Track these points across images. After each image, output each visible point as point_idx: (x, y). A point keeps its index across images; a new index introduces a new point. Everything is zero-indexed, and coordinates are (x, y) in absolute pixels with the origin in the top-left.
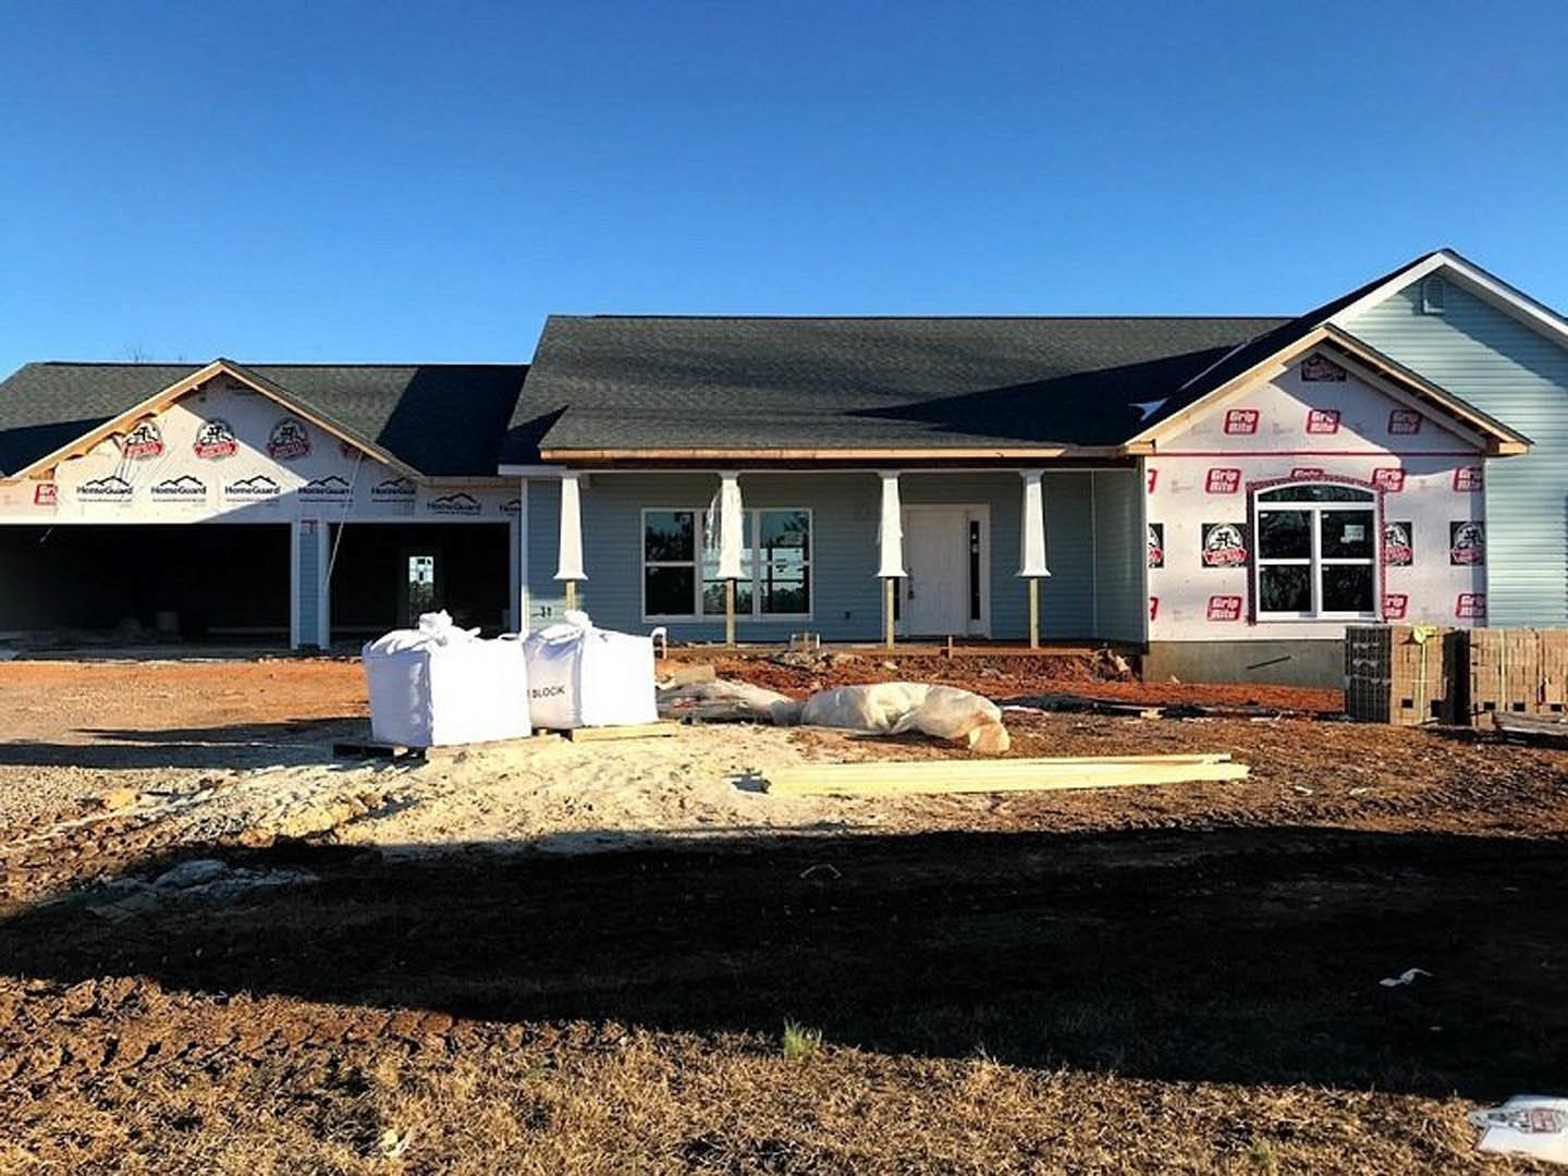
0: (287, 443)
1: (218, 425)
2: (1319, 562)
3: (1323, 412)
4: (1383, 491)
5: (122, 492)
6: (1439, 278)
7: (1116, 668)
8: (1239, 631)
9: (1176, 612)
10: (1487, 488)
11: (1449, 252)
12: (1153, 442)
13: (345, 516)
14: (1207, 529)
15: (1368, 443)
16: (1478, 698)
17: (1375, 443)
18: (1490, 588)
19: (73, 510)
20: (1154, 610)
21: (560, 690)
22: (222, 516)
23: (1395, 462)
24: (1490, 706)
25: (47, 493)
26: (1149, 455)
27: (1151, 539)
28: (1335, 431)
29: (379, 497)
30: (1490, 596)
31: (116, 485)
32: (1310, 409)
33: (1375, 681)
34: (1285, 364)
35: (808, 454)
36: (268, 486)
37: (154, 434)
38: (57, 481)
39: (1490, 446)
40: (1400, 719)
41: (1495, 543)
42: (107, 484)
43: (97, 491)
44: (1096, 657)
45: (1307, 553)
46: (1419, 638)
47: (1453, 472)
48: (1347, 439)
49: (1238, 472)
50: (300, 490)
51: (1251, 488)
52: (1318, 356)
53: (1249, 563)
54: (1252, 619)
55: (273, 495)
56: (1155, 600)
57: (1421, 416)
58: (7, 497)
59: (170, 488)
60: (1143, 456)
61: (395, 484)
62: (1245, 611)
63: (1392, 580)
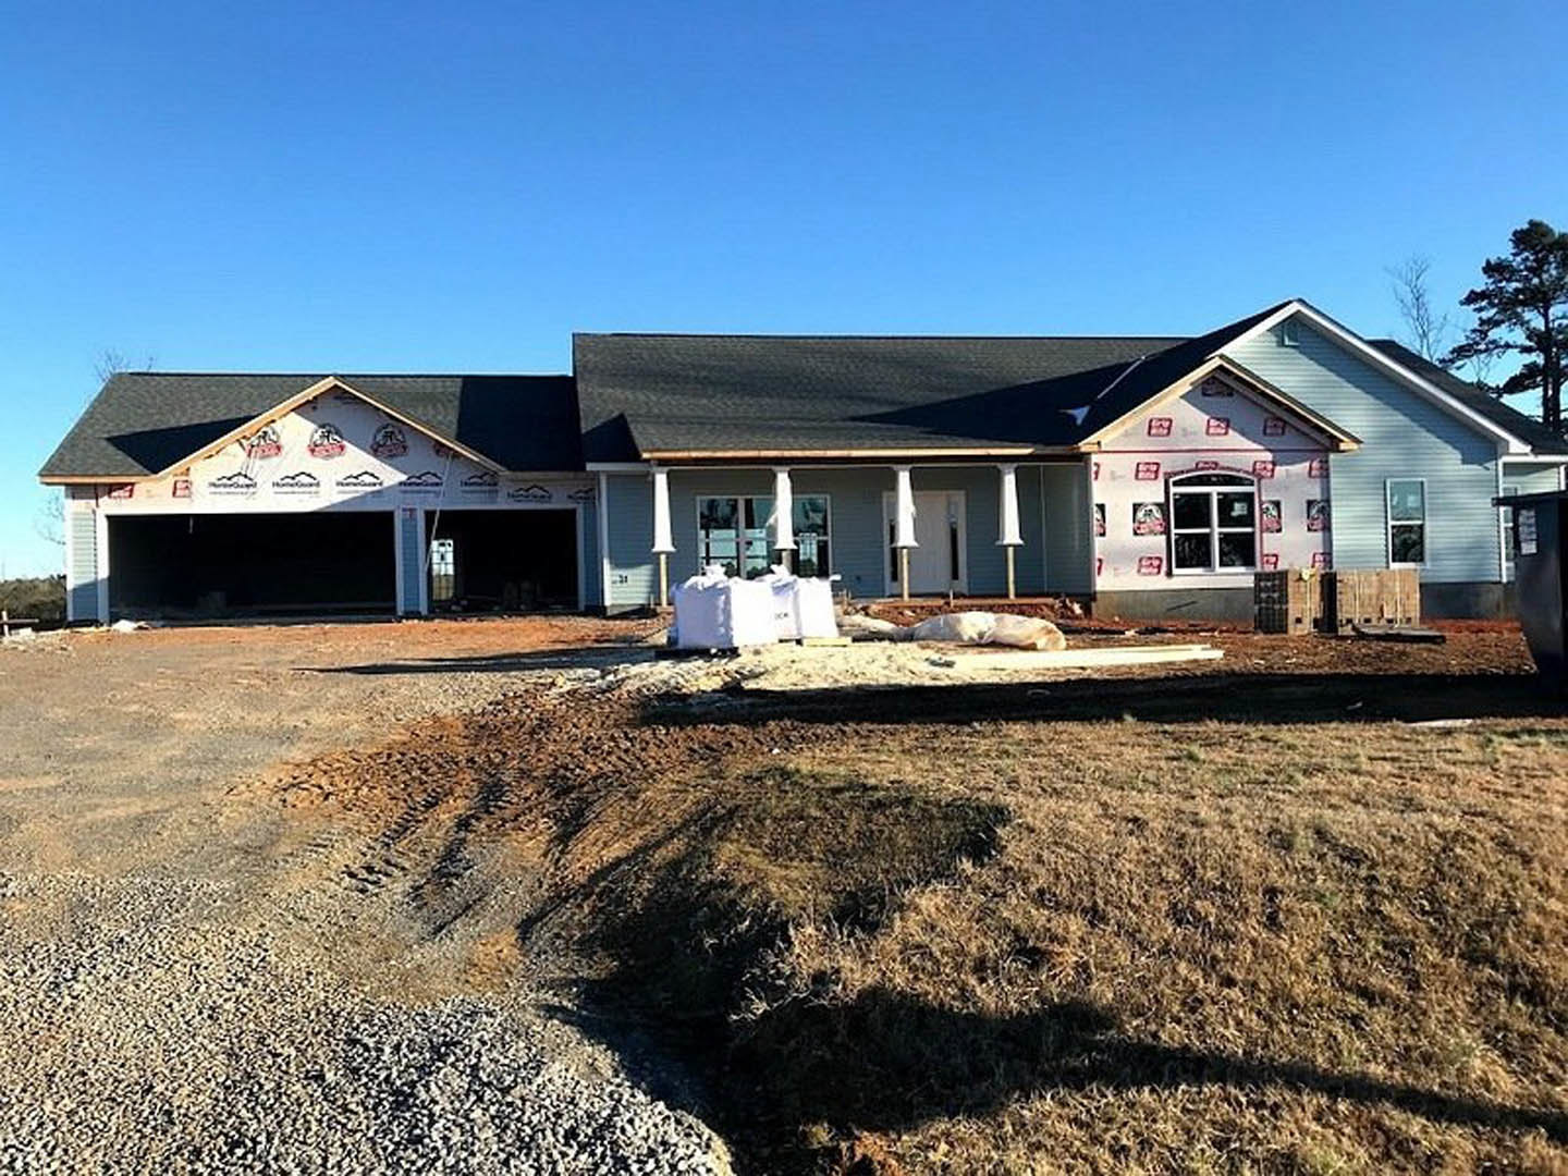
0: (387, 444)
1: (328, 429)
2: (1217, 531)
3: (1218, 419)
4: (1260, 478)
5: (248, 486)
6: (1295, 319)
7: (1073, 612)
8: (1159, 582)
9: (1115, 569)
10: (1332, 475)
11: (1301, 301)
12: (1099, 443)
13: (439, 505)
14: (1136, 507)
15: (1250, 443)
16: (1342, 616)
17: (1255, 442)
18: (1334, 548)
19: (206, 501)
20: (1100, 568)
21: (786, 615)
22: (333, 505)
23: (1269, 456)
24: (1349, 621)
25: (182, 489)
26: (1095, 453)
27: (1097, 515)
28: (1226, 433)
29: (467, 488)
30: (1334, 554)
31: (242, 480)
32: (1207, 417)
33: (1277, 607)
34: (1192, 384)
35: (844, 453)
36: (373, 480)
37: (274, 437)
38: (191, 477)
39: (1333, 444)
40: (1295, 631)
41: (1337, 515)
42: (235, 480)
43: (225, 486)
44: (1058, 604)
45: (1208, 524)
46: (1306, 577)
47: (1307, 464)
48: (1234, 439)
49: (1157, 464)
50: (401, 484)
51: (1168, 476)
52: (1213, 377)
53: (1167, 532)
54: (1169, 574)
55: (378, 488)
56: (1100, 560)
57: (1285, 422)
58: (148, 491)
59: (291, 481)
60: (1089, 454)
61: (481, 477)
62: (1164, 568)
63: (1268, 543)
